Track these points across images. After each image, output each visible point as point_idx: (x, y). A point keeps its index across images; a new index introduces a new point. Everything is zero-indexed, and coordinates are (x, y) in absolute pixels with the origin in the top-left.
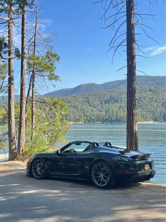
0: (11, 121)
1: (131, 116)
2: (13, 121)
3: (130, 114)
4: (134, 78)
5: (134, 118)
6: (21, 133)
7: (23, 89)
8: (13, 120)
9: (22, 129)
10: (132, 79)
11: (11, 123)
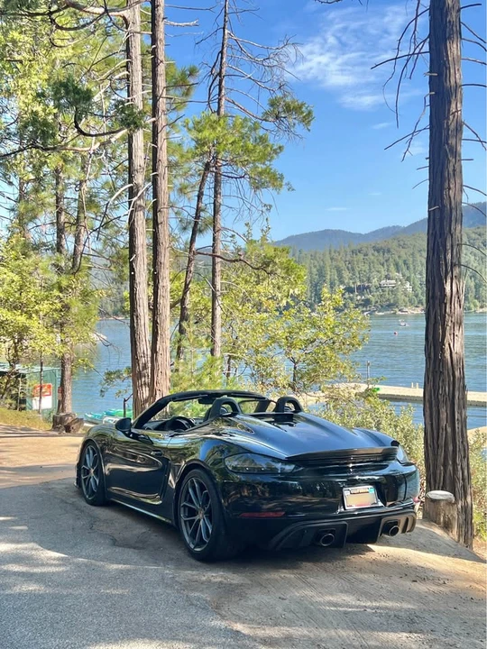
0: (137, 317)
1: (437, 302)
2: (142, 318)
3: (433, 297)
4: (451, 169)
5: (448, 310)
6: (156, 352)
7: (159, 222)
8: (142, 314)
9: (158, 342)
10: (442, 173)
11: (137, 325)
